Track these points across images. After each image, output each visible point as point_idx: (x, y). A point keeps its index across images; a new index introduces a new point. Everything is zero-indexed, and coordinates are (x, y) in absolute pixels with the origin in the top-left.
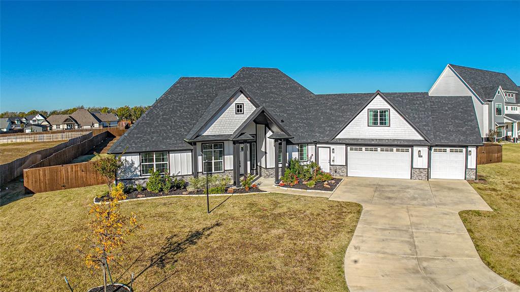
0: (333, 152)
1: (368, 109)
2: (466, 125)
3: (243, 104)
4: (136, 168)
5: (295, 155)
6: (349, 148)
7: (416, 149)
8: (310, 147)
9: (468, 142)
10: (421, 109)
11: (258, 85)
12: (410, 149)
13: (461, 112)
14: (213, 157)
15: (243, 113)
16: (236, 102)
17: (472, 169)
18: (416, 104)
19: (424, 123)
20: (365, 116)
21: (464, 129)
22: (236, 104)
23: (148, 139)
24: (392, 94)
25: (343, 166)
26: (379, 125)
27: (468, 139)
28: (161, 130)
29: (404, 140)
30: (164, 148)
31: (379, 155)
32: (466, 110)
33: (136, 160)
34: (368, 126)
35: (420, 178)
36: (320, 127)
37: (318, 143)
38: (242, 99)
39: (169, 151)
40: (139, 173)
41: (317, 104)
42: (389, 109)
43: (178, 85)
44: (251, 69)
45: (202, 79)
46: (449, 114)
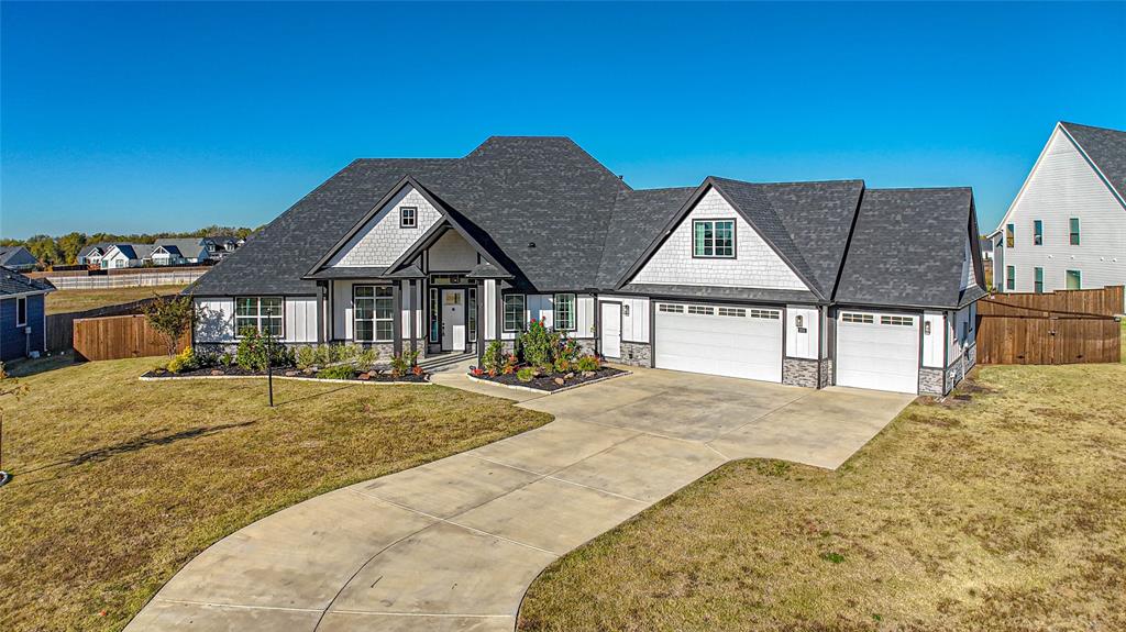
0: (627, 314)
1: (693, 220)
2: (933, 257)
3: (416, 208)
4: (227, 324)
5: (548, 317)
6: (657, 305)
7: (792, 312)
8: (581, 300)
9: (921, 299)
10: (831, 219)
11: (509, 171)
12: (781, 312)
13: (930, 227)
14: (375, 312)
15: (416, 227)
16: (401, 204)
17: (933, 369)
18: (825, 207)
19: (826, 252)
20: (686, 235)
21: (922, 269)
22: (401, 208)
23: (252, 272)
24: (782, 185)
25: (646, 344)
26: (714, 255)
27: (925, 292)
28: (280, 258)
29: (763, 291)
30: (274, 289)
31: (717, 323)
32: (945, 222)
33: (227, 308)
34: (693, 257)
35: (801, 382)
36: (611, 259)
37: (602, 293)
38: (414, 198)
39: (285, 296)
40: (231, 333)
41: (625, 211)
42: (735, 219)
43: (345, 174)
44: (506, 140)
45: (394, 162)
46: (900, 231)
